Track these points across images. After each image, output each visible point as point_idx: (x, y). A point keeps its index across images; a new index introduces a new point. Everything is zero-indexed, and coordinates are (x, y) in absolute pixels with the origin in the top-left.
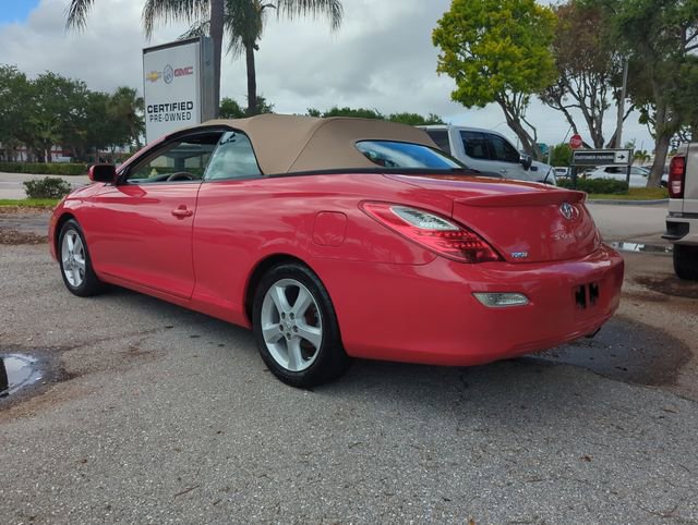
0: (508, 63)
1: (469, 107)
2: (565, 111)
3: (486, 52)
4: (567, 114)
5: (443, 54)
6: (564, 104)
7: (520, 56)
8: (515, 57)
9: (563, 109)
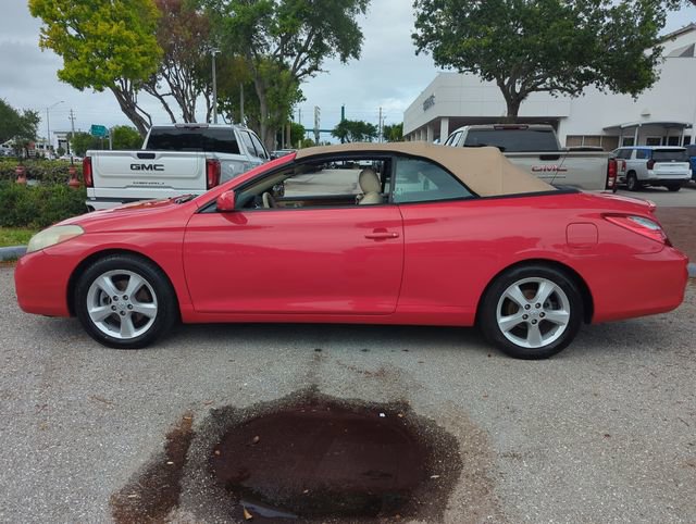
0: (125, 47)
1: (82, 90)
2: (162, 100)
3: (99, 33)
4: (163, 101)
5: (46, 27)
6: (160, 92)
7: (135, 42)
8: (131, 42)
9: (160, 97)
